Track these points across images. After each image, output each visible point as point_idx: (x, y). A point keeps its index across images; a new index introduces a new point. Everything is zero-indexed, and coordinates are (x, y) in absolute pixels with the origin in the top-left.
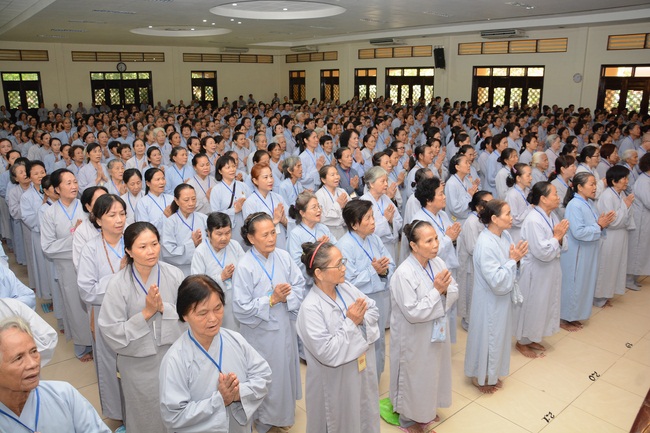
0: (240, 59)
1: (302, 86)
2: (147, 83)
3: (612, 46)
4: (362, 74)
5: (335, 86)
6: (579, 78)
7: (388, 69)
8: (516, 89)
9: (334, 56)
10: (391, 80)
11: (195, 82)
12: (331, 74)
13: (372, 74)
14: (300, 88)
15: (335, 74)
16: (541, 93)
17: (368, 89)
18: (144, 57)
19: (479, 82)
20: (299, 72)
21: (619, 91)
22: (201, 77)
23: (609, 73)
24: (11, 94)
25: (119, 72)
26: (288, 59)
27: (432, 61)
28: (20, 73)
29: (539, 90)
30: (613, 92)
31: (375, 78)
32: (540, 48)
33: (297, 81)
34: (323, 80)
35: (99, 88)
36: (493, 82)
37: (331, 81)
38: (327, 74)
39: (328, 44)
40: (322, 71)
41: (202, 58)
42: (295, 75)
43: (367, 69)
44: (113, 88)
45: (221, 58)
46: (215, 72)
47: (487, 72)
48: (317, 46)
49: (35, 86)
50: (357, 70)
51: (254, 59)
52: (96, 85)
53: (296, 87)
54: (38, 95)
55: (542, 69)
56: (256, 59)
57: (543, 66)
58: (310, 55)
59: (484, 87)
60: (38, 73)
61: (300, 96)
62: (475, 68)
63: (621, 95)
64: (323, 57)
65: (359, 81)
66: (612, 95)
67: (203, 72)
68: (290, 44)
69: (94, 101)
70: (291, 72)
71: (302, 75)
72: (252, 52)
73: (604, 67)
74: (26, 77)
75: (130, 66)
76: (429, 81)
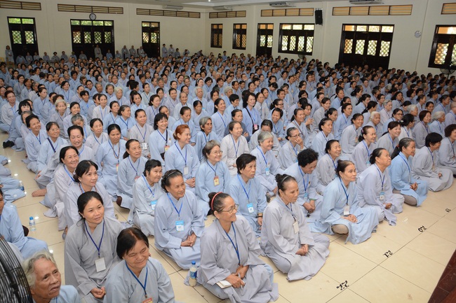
0: (177, 14)
1: (220, 35)
2: (110, 29)
3: (445, 11)
4: (263, 27)
5: (243, 36)
6: (418, 35)
7: (281, 24)
8: (372, 41)
9: (243, 14)
10: (283, 33)
11: (144, 29)
12: (241, 27)
13: (270, 27)
14: (218, 36)
15: (244, 27)
16: (391, 45)
17: (266, 39)
18: (109, 10)
19: (346, 35)
20: (218, 25)
21: (448, 45)
22: (148, 25)
23: (441, 31)
24: (14, 33)
25: (91, 20)
26: (211, 15)
27: (313, 19)
28: (21, 18)
29: (389, 43)
30: (443, 45)
31: (272, 30)
32: (392, 12)
33: (217, 32)
34: (235, 31)
35: (76, 31)
36: (356, 36)
37: (241, 31)
38: (238, 27)
39: (239, 5)
40: (235, 25)
41: (150, 12)
42: (215, 27)
43: (267, 24)
44: (86, 31)
45: (163, 13)
46: (159, 23)
47: (352, 29)
48: (231, 6)
49: (31, 28)
50: (259, 24)
51: (187, 14)
52: (74, 29)
53: (216, 35)
54: (33, 34)
55: (392, 27)
56: (189, 14)
57: (393, 25)
58: (227, 14)
59: (350, 39)
60: (34, 19)
61: (218, 42)
62: (344, 25)
63: (448, 47)
64: (236, 14)
65: (261, 32)
66: (442, 48)
67: (150, 22)
68: (213, 5)
69: (73, 40)
70: (213, 25)
71: (220, 27)
72: (185, 9)
73: (438, 26)
74: (25, 21)
75: (99, 16)
76: (311, 33)
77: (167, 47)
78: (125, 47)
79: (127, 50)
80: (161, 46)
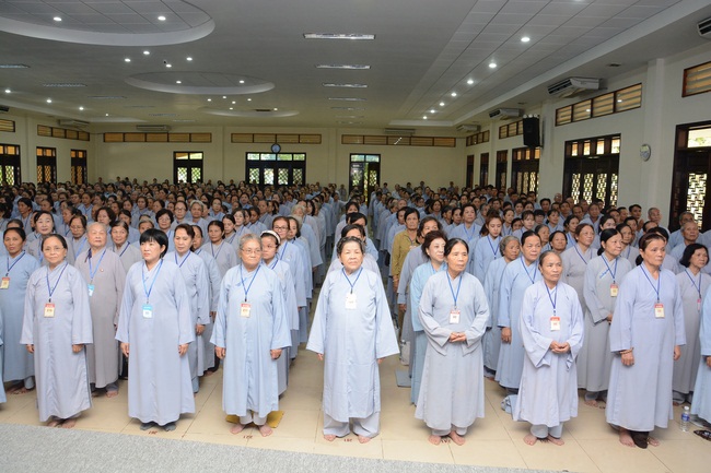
74: (193, 157)
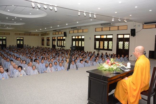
0: (30, 35)
42: (43, 39)
46: (23, 38)
77: (26, 45)
78: (10, 45)
79: (11, 47)
80: (24, 45)
